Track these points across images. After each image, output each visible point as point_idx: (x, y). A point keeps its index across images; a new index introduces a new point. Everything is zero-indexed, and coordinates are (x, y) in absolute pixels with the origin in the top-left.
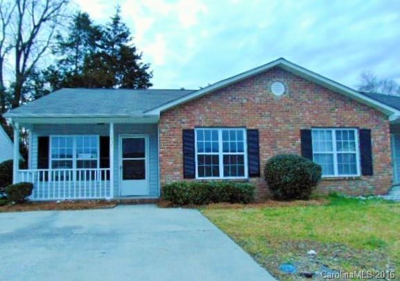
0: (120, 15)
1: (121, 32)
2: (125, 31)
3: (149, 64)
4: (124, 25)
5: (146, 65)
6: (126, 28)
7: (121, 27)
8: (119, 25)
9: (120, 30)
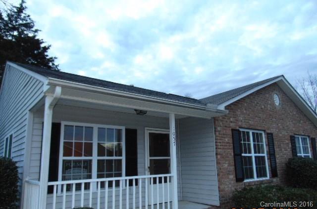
0: (24, 5)
1: (24, 22)
2: (29, 21)
3: (55, 58)
4: (29, 16)
5: (51, 58)
6: (30, 19)
7: (25, 17)
8: (23, 15)
9: (22, 20)
